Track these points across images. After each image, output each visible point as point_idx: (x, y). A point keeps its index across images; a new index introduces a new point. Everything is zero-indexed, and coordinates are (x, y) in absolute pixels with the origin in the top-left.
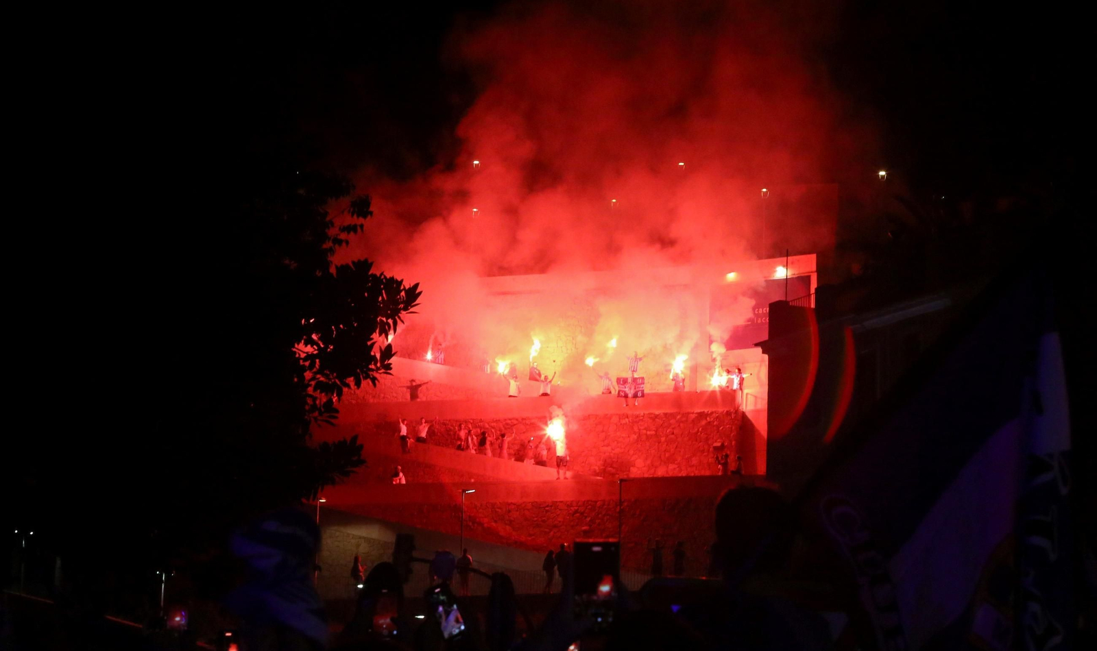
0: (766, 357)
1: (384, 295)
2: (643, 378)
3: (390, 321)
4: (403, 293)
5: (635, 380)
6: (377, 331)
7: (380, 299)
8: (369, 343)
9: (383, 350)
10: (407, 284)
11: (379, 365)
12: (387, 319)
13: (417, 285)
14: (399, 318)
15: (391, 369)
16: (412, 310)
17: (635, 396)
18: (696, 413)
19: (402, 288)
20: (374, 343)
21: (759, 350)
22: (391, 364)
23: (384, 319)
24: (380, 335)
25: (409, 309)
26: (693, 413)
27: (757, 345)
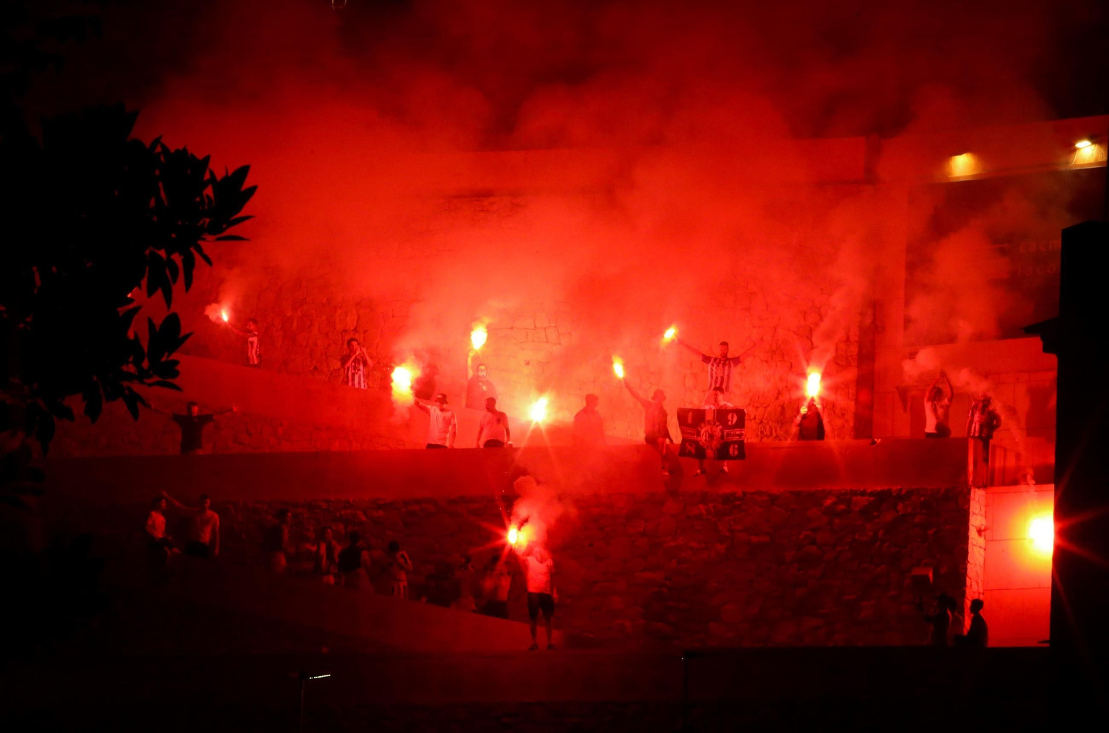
0: (1052, 359)
1: (163, 195)
2: (740, 413)
3: (177, 258)
4: (209, 191)
5: (722, 414)
6: (144, 282)
7: (152, 203)
8: (121, 310)
9: (158, 329)
10: (220, 168)
11: (145, 364)
12: (169, 253)
13: (243, 172)
14: (200, 250)
15: (176, 374)
16: (230, 231)
17: (723, 453)
18: (871, 494)
19: (207, 176)
20: (136, 310)
21: (1036, 343)
22: (176, 363)
23: (162, 253)
24: (151, 291)
25: (223, 230)
26: (863, 493)
27: (1030, 331)
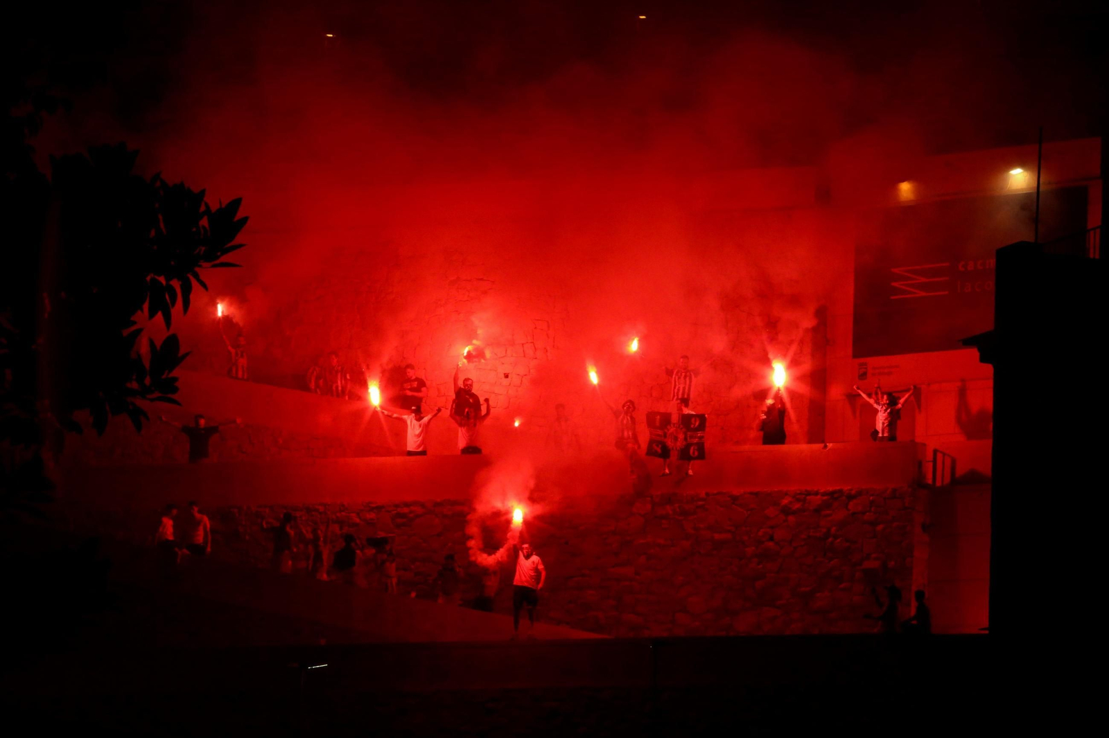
0: (989, 369)
1: (162, 226)
2: (702, 417)
3: (176, 284)
4: (204, 222)
5: (686, 419)
6: (146, 306)
7: (153, 233)
8: (125, 333)
9: (158, 348)
10: (215, 200)
11: (148, 381)
12: (168, 280)
13: (236, 204)
14: (196, 276)
15: (175, 390)
16: (224, 259)
17: (685, 455)
18: (824, 494)
19: (203, 209)
20: (139, 331)
21: (974, 353)
22: (175, 379)
23: (162, 280)
24: (152, 314)
25: (218, 257)
26: (816, 493)
27: (968, 342)
